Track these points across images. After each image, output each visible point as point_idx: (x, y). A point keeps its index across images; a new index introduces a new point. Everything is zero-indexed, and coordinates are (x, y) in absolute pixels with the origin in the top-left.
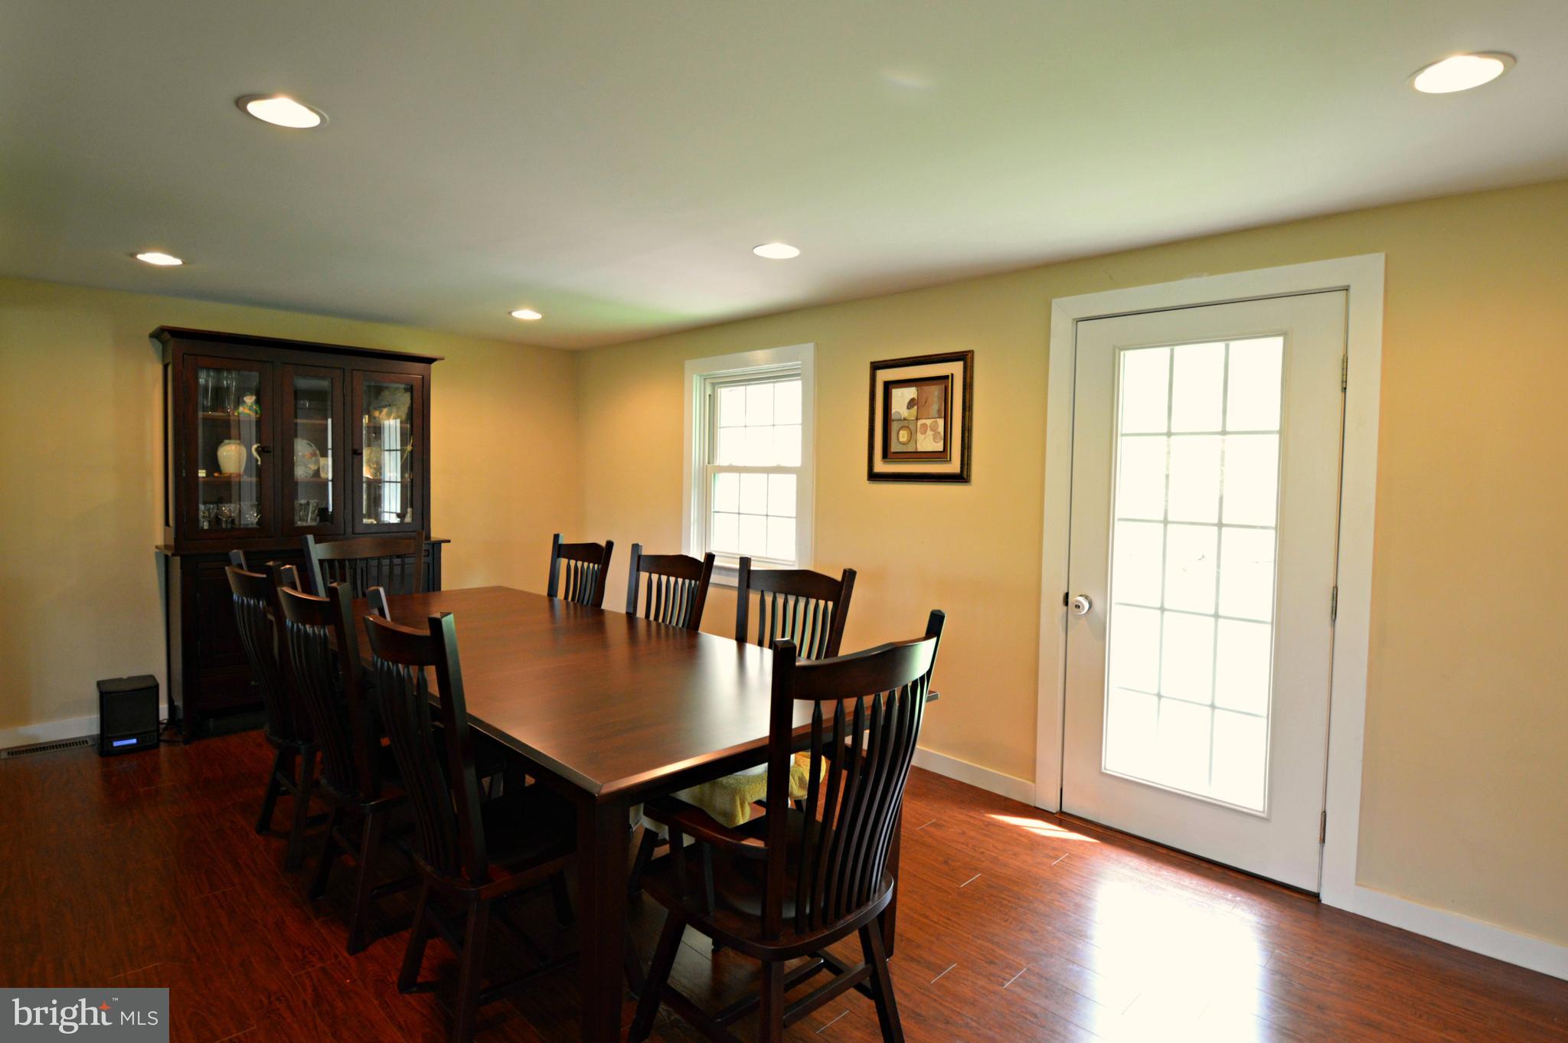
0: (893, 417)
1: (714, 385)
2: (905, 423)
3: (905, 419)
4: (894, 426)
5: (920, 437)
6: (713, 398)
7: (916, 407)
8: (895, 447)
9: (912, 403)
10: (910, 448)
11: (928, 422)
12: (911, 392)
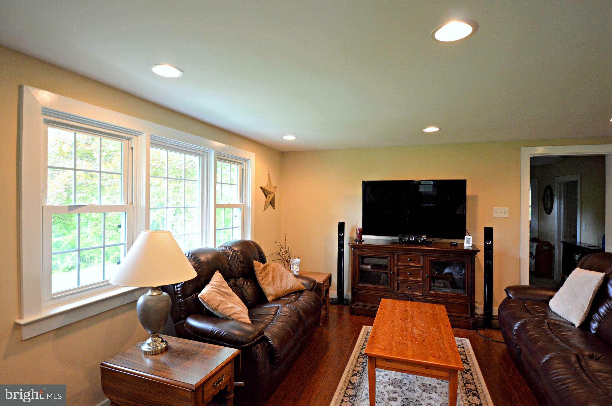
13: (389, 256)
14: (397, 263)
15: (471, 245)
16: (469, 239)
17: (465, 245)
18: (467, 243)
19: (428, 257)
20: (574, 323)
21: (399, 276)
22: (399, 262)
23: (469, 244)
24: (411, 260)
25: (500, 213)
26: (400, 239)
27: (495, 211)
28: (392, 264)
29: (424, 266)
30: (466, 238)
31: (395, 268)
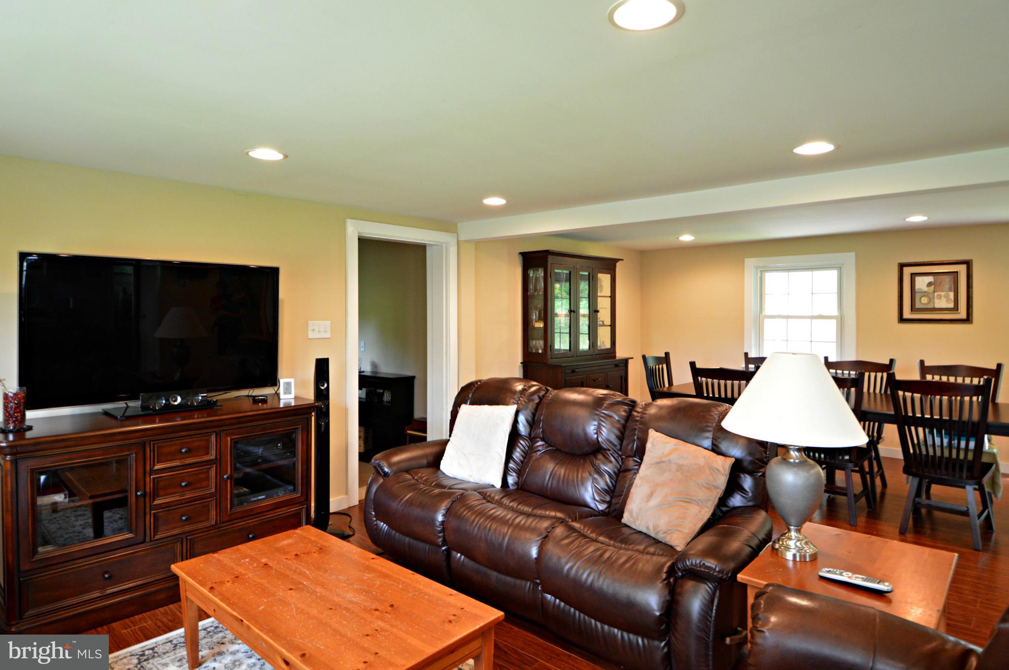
0: (916, 291)
1: (761, 272)
2: (926, 294)
3: (925, 292)
4: (918, 296)
5: (936, 301)
6: (761, 278)
7: (933, 286)
8: (918, 306)
9: (929, 284)
10: (930, 306)
11: (943, 294)
12: (930, 279)
13: (129, 455)
14: (154, 465)
15: (292, 396)
16: (288, 384)
17: (282, 396)
18: (285, 393)
19: (228, 435)
20: (492, 483)
21: (158, 497)
22: (157, 463)
23: (290, 393)
24: (189, 451)
25: (319, 331)
26: (143, 408)
27: (310, 328)
28: (141, 471)
29: (218, 457)
30: (284, 383)
31: (148, 479)
